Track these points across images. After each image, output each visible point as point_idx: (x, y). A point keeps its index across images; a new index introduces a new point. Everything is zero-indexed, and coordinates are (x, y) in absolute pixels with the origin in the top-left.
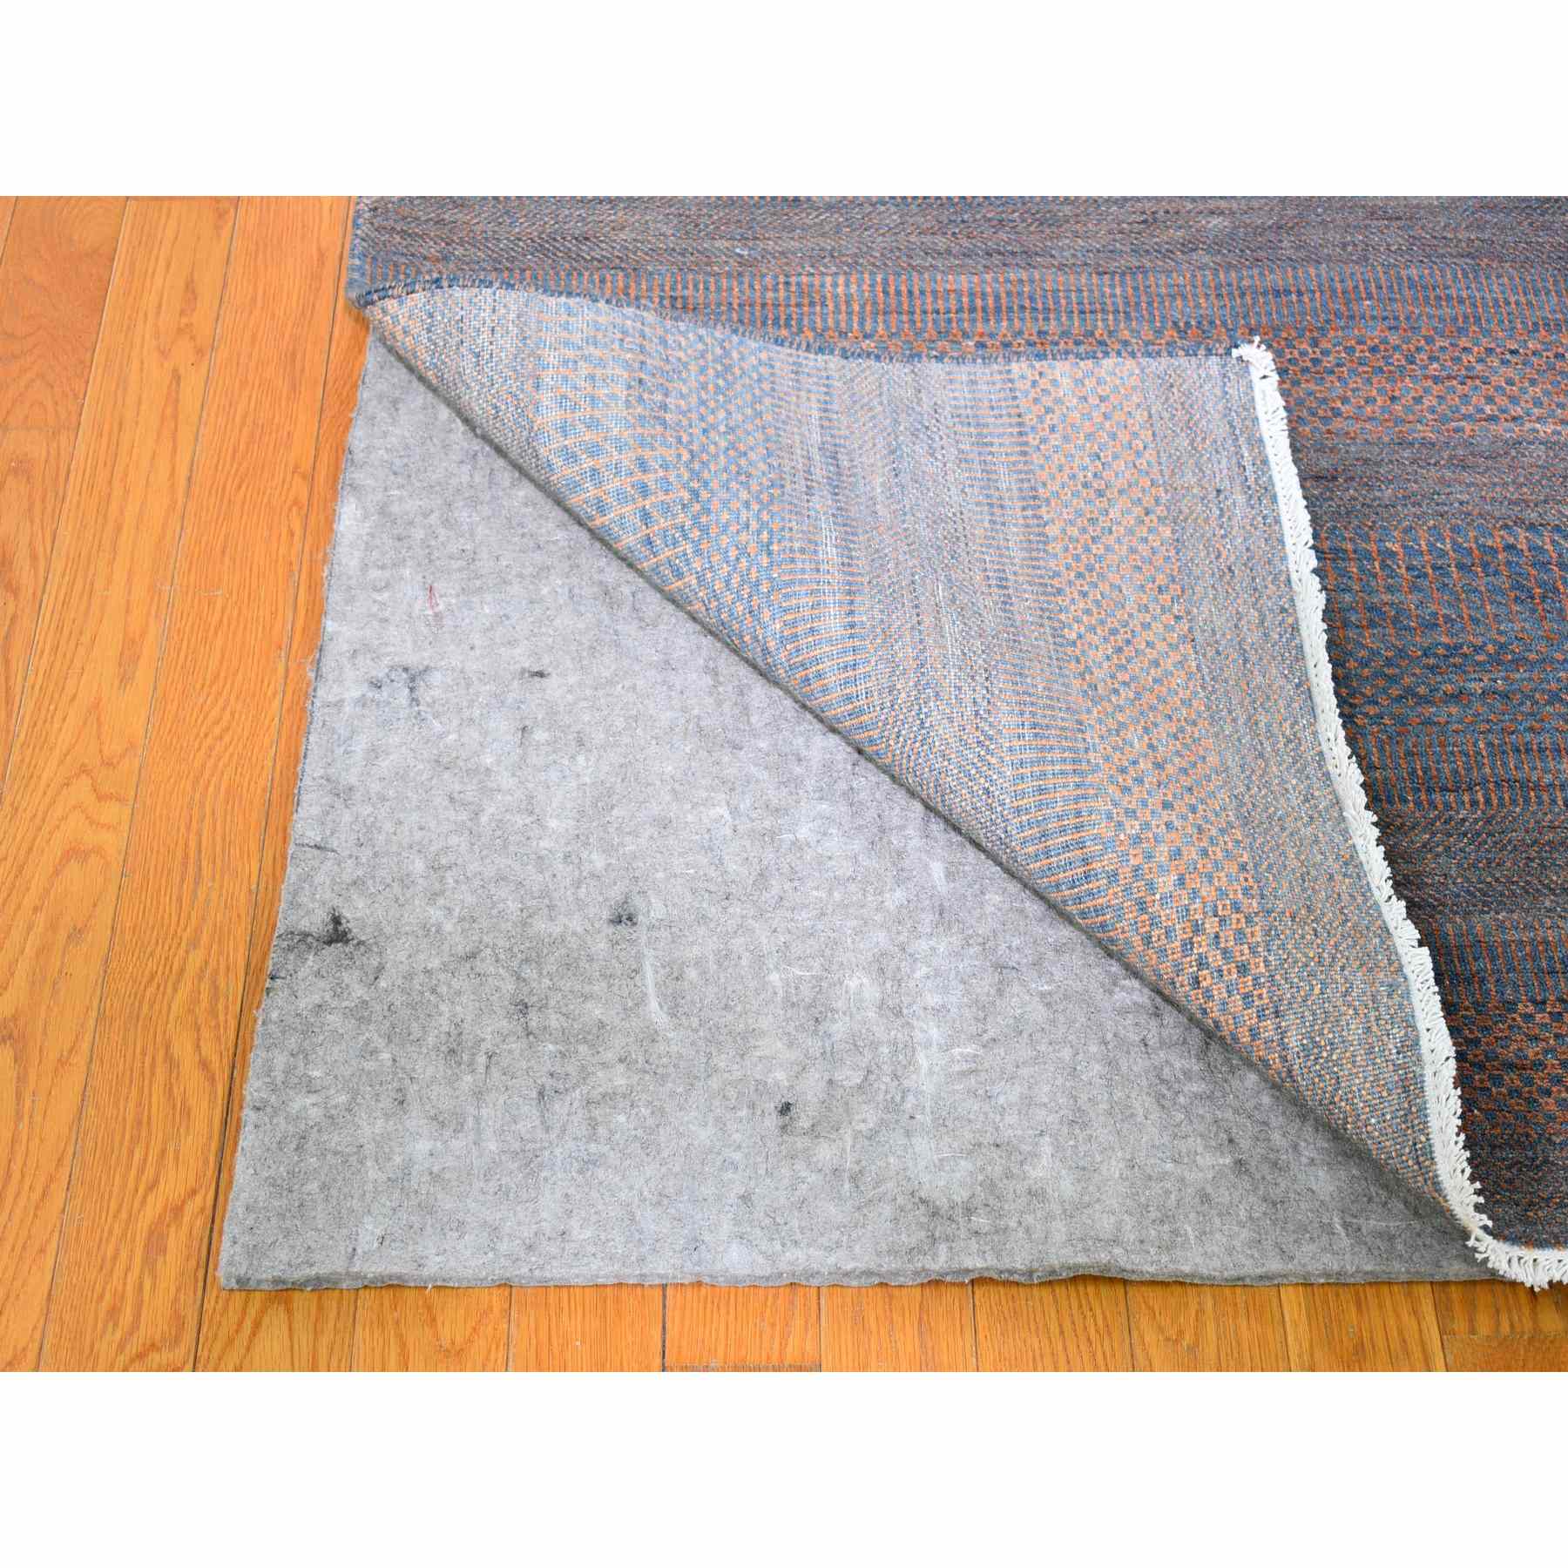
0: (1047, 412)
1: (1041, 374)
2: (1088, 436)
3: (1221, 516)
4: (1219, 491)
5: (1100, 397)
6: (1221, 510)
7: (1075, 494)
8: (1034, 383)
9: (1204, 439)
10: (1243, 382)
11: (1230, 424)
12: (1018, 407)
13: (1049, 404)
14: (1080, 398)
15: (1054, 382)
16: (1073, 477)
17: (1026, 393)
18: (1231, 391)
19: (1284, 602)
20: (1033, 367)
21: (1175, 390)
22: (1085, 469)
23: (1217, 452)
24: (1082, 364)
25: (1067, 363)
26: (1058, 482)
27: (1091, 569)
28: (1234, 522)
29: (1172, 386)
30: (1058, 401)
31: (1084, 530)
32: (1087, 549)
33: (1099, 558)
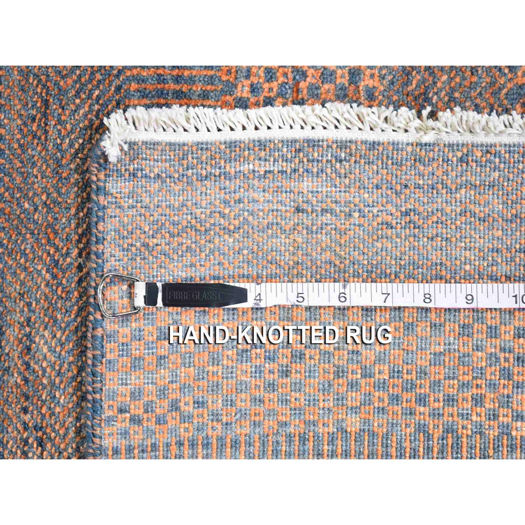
0: (177, 409)
1: (121, 411)
2: (215, 361)
3: (332, 212)
4: (298, 210)
5: (159, 338)
6: (324, 211)
7: (298, 387)
8: (136, 420)
9: (223, 216)
10: (146, 153)
11: (202, 179)
12: (168, 445)
13: (166, 404)
14: (159, 364)
15: (135, 395)
16: (272, 387)
17: (150, 433)
18: (156, 171)
19: (454, 157)
20: (109, 420)
21: (152, 242)
22: (259, 370)
23: (240, 201)
24: (109, 356)
25: (109, 375)
26: (278, 407)
27: (410, 386)
28: (343, 197)
29: (146, 245)
30: (163, 393)
31: (353, 385)
32: (382, 385)
33: (396, 373)
